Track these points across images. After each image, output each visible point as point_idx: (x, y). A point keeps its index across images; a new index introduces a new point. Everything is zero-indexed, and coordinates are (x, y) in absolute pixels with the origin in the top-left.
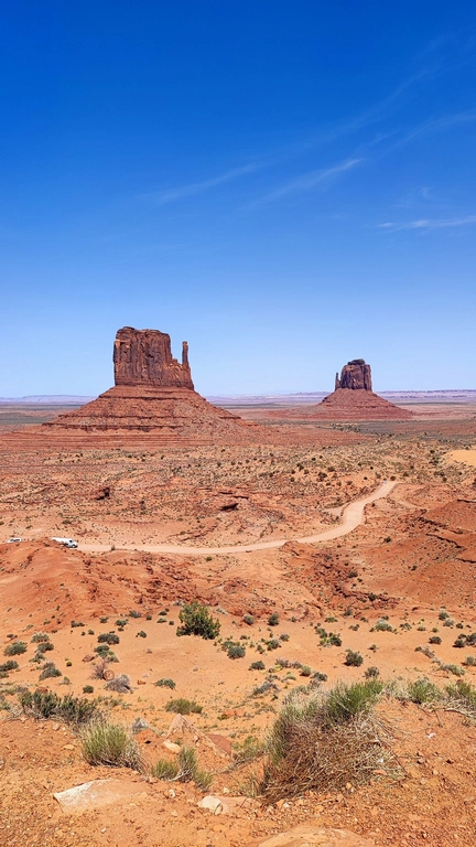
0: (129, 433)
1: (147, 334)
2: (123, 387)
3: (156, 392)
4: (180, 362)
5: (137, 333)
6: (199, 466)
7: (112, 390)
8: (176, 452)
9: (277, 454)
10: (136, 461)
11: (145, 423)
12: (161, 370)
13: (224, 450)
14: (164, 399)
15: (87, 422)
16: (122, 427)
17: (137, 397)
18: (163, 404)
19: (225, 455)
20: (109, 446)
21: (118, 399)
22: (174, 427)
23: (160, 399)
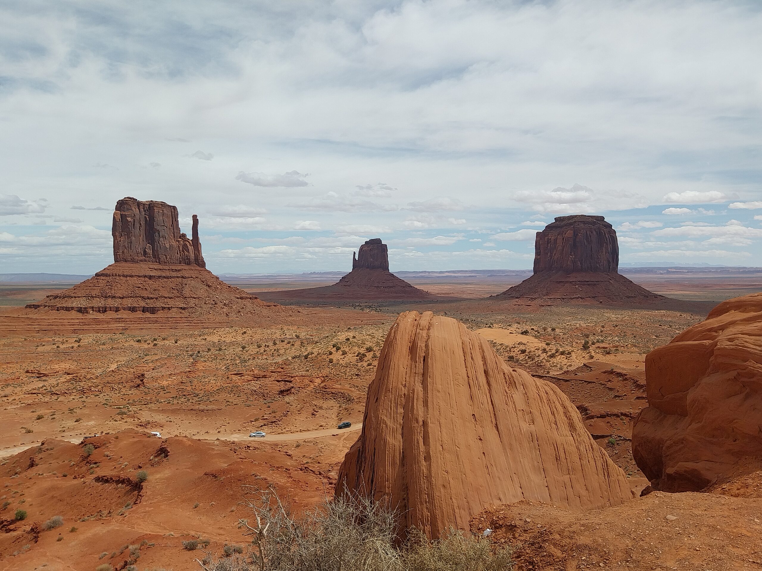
0: (133, 315)
1: (151, 206)
2: (124, 264)
3: (162, 270)
4: (190, 237)
5: (139, 204)
6: (220, 350)
7: (111, 268)
8: (191, 336)
9: (303, 335)
10: (146, 346)
11: (151, 304)
12: (168, 246)
13: (245, 333)
14: (171, 277)
15: (82, 303)
16: (124, 309)
17: (140, 275)
18: (171, 283)
19: (247, 337)
20: (110, 330)
21: (118, 278)
22: (184, 309)
23: (167, 278)
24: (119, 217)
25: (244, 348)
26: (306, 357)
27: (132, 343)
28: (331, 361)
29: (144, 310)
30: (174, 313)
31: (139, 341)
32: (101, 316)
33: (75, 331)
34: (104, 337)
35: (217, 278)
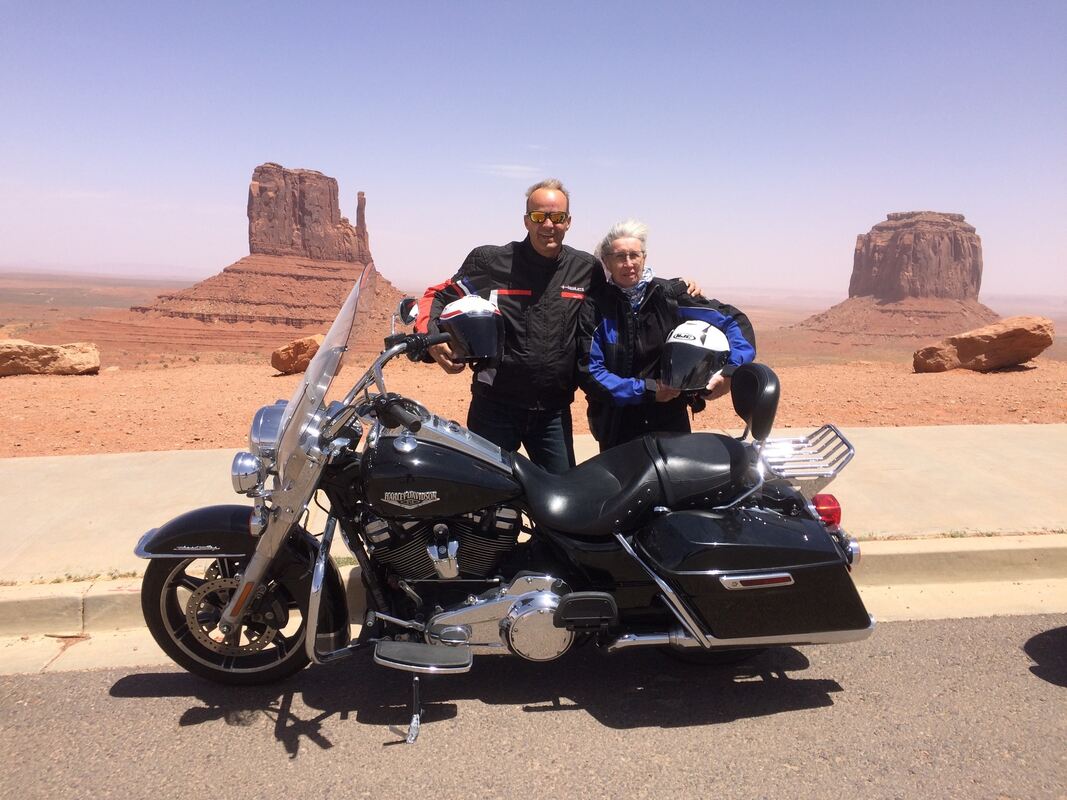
0: (272, 329)
1: (302, 177)
2: (262, 257)
3: (314, 268)
4: (353, 222)
5: (285, 174)
7: (245, 261)
11: (297, 314)
12: (322, 234)
14: (325, 279)
15: (204, 308)
16: (261, 319)
17: (284, 273)
18: (325, 287)
20: (241, 349)
21: (253, 276)
23: (318, 279)
24: (256, 191)
29: (288, 322)
32: (228, 327)
33: (192, 346)
34: (231, 355)
35: (389, 283)
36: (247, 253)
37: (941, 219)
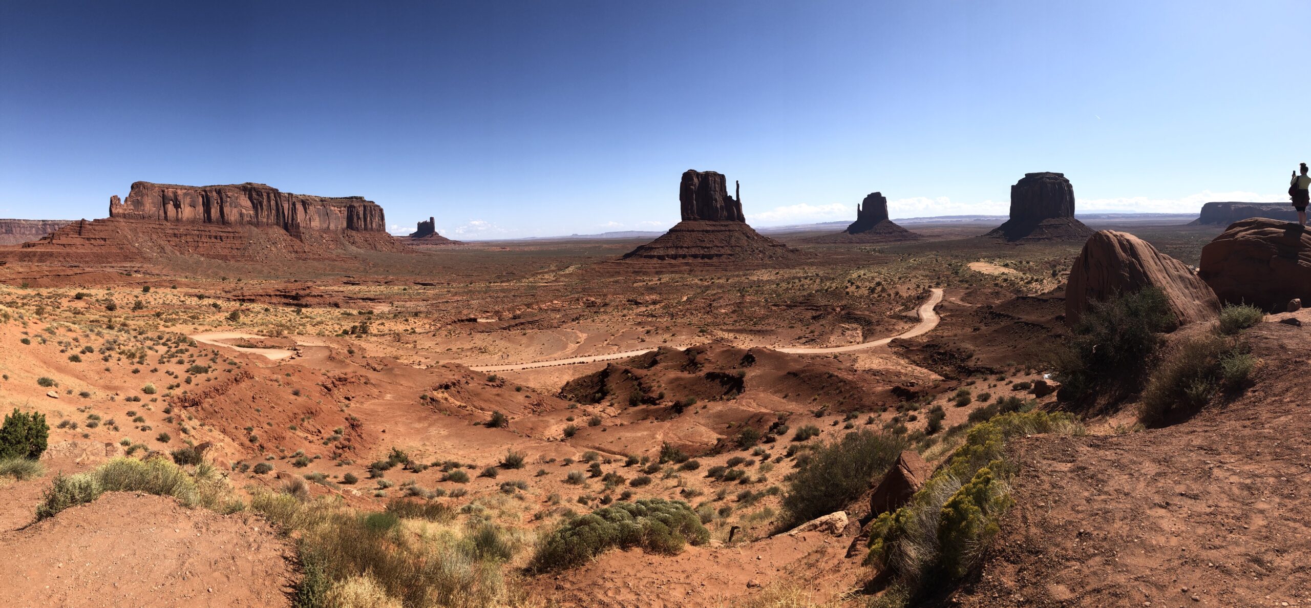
0: (696, 261)
1: (707, 176)
2: (688, 222)
3: (714, 225)
4: (734, 198)
5: (698, 175)
6: (759, 286)
7: (680, 225)
8: (737, 276)
9: (821, 273)
10: (706, 283)
11: (708, 252)
12: (719, 206)
13: (778, 273)
14: (722, 231)
15: (661, 252)
16: (689, 255)
17: (699, 230)
18: (721, 236)
19: (779, 277)
20: (680, 272)
21: (684, 232)
22: (731, 255)
23: (719, 231)
24: (684, 186)
25: (778, 285)
26: (827, 290)
27: (696, 281)
28: (847, 293)
29: (703, 257)
30: (724, 259)
31: (701, 280)
32: (673, 261)
33: (657, 273)
34: (677, 276)
35: (754, 230)
36: (680, 220)
37: (1053, 176)
